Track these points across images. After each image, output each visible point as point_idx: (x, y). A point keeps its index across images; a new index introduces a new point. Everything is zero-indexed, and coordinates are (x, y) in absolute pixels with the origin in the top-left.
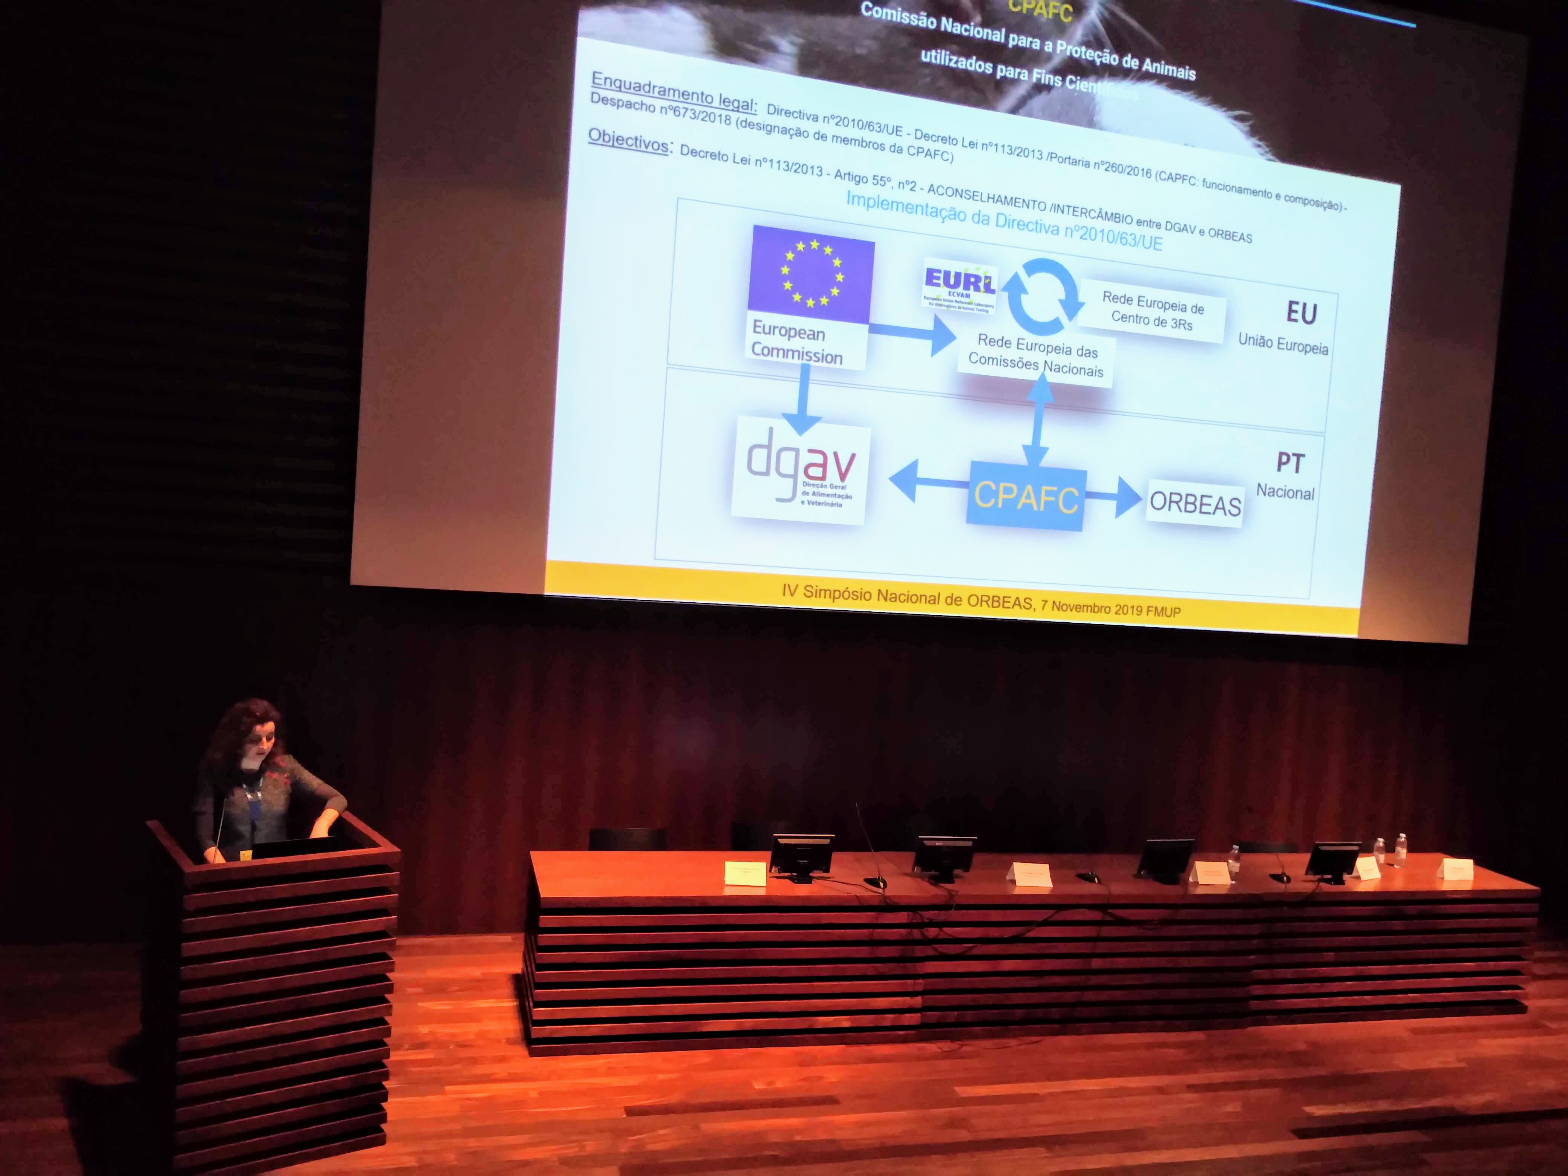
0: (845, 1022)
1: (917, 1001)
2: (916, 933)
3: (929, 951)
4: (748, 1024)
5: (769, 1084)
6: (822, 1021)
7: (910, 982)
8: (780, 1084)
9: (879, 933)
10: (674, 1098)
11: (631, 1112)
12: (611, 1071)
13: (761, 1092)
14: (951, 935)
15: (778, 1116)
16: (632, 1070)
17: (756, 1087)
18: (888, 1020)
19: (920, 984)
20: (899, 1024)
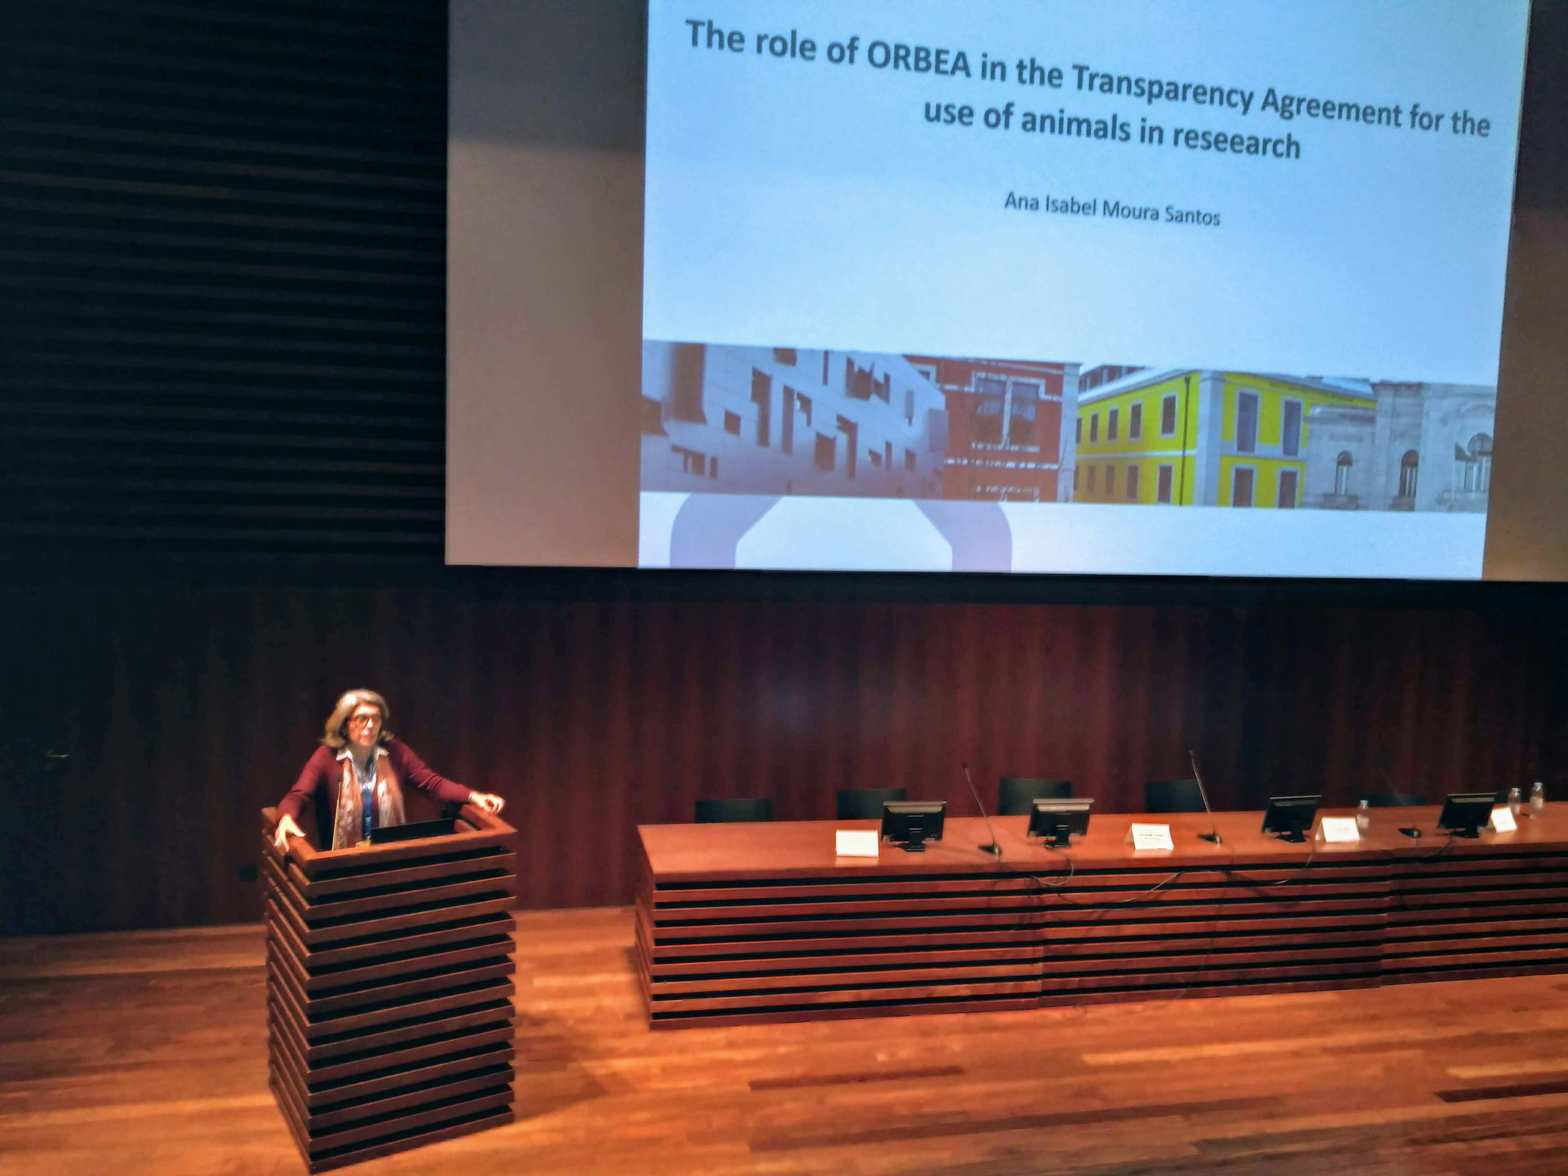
0: (964, 990)
1: (1038, 968)
2: (1035, 899)
3: (1047, 917)
4: (866, 994)
5: (892, 1055)
6: (941, 990)
7: (1030, 949)
8: (902, 1055)
9: (996, 900)
10: (798, 1071)
11: (757, 1085)
12: (731, 1045)
13: (883, 1063)
14: (1069, 901)
16: (751, 1043)
18: (1008, 987)
19: (1040, 951)
20: (1019, 991)
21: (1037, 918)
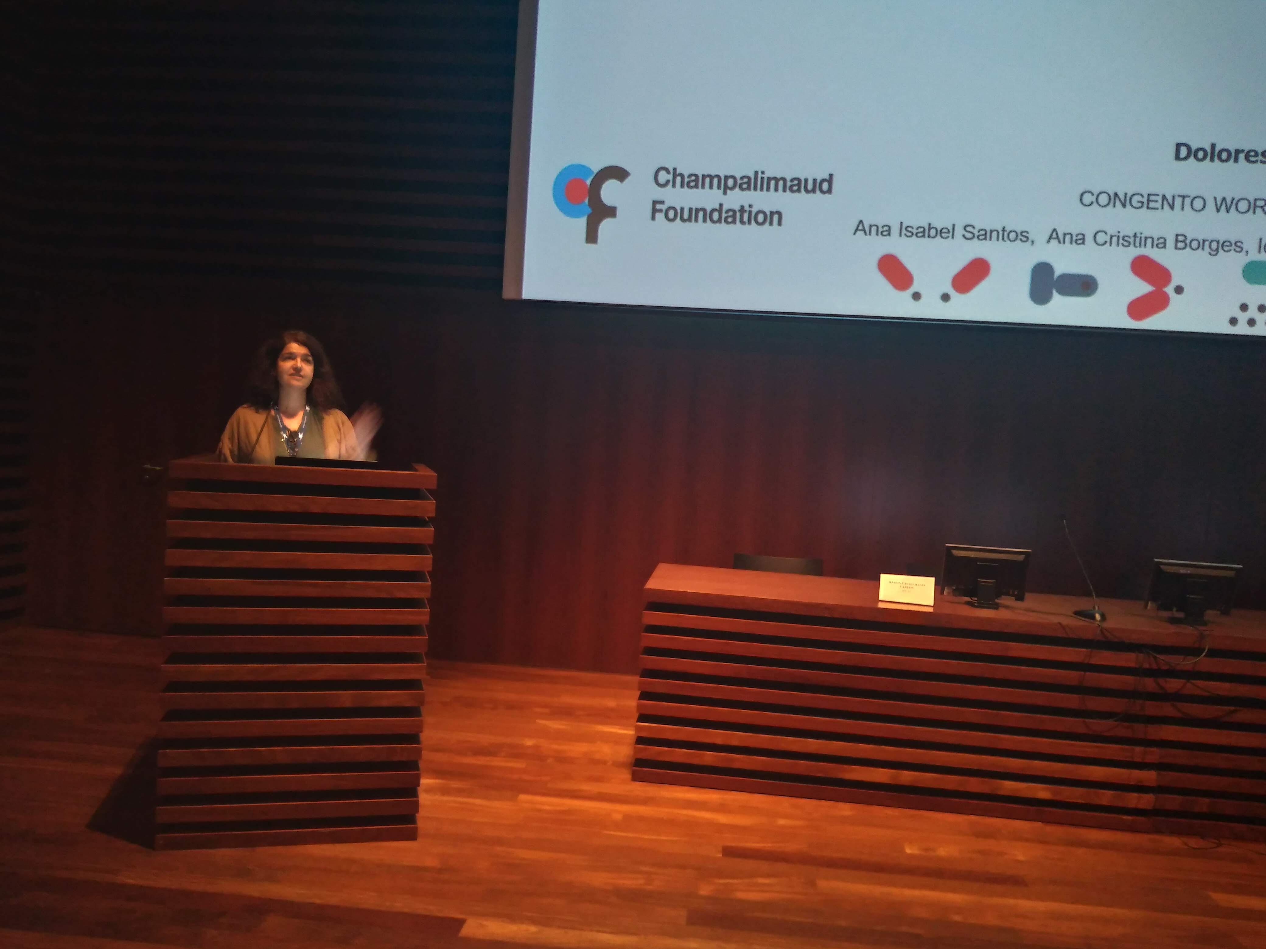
0: (1042, 792)
1: (1149, 777)
2: (1149, 684)
3: (1167, 709)
4: (907, 777)
5: (926, 850)
6: (1009, 787)
7: (1138, 749)
8: (942, 852)
9: (1093, 679)
10: (791, 847)
11: (729, 852)
12: (722, 808)
13: (912, 856)
14: (1204, 691)
15: (934, 888)
16: (745, 810)
17: (908, 851)
18: (1106, 797)
19: (1155, 755)
20: (1120, 804)
21: (1152, 708)
